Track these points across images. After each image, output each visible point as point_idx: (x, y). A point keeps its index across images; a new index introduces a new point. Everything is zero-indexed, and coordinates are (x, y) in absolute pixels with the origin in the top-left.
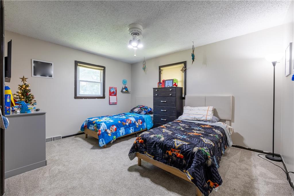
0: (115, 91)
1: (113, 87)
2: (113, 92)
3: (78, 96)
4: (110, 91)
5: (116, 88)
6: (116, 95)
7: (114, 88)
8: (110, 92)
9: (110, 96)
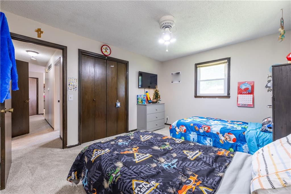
0: (250, 88)
1: (246, 82)
2: (246, 89)
3: (198, 95)
4: (239, 87)
5: (254, 82)
6: (252, 92)
7: (248, 82)
8: (239, 89)
9: (239, 95)
